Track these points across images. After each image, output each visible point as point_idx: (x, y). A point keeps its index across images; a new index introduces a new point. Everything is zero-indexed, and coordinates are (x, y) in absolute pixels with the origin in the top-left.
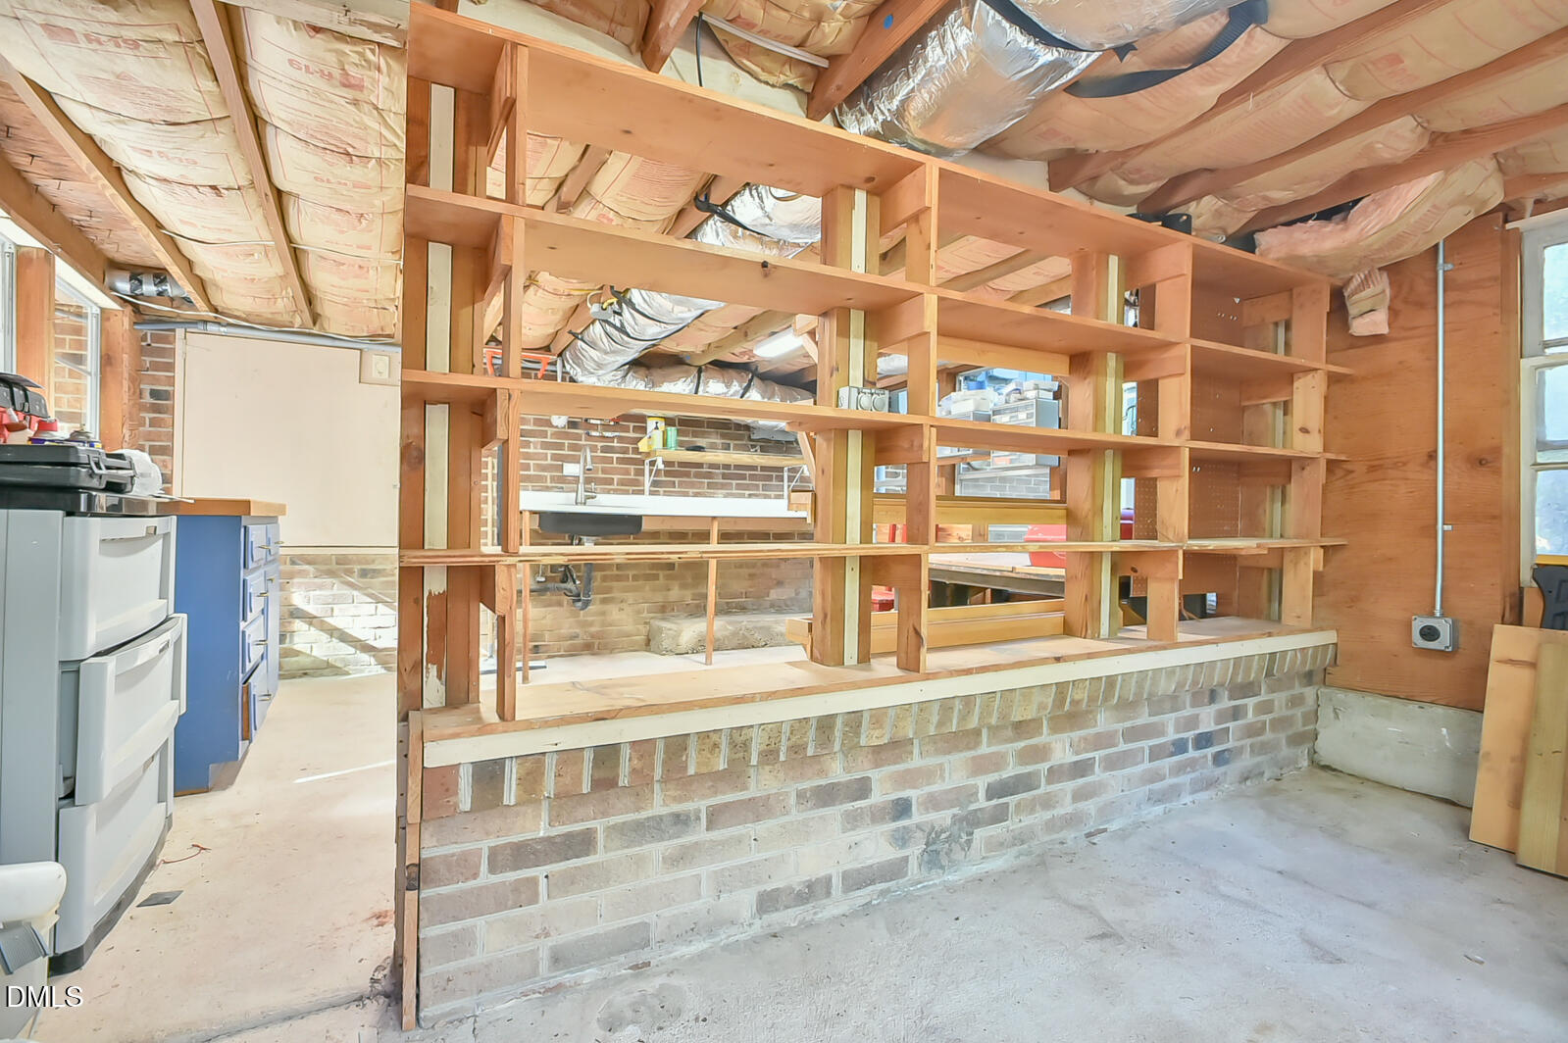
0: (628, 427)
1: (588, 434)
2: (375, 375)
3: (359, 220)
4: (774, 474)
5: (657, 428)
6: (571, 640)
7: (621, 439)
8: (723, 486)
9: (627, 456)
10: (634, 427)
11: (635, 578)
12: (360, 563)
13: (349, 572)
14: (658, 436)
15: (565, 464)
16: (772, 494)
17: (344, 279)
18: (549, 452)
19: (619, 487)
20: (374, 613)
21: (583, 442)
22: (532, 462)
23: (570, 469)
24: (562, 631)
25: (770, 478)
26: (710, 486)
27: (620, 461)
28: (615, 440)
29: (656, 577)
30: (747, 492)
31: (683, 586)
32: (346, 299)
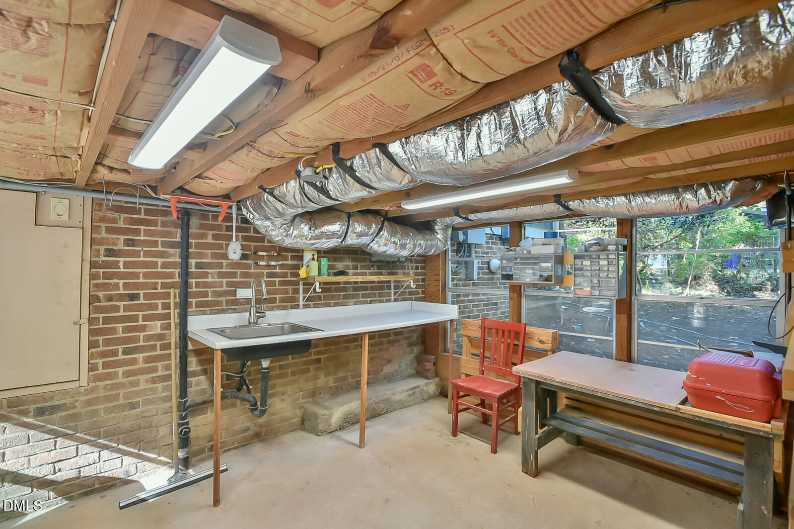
0: (287, 256)
1: (256, 264)
2: (53, 217)
3: (24, 33)
4: (385, 285)
5: (313, 259)
6: (243, 433)
7: (282, 266)
8: (354, 297)
9: (286, 279)
10: (292, 256)
11: (293, 374)
12: (35, 402)
13: (25, 413)
14: (314, 265)
15: (238, 289)
16: (384, 299)
17: (9, 123)
18: (225, 280)
19: (280, 304)
20: (53, 448)
21: (252, 271)
22: (209, 290)
23: (243, 293)
24: (236, 427)
25: (382, 288)
26: (345, 297)
27: (282, 283)
28: (278, 267)
29: (308, 371)
30: (369, 299)
31: (327, 374)
32: (15, 145)
